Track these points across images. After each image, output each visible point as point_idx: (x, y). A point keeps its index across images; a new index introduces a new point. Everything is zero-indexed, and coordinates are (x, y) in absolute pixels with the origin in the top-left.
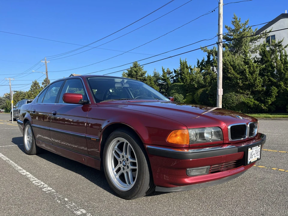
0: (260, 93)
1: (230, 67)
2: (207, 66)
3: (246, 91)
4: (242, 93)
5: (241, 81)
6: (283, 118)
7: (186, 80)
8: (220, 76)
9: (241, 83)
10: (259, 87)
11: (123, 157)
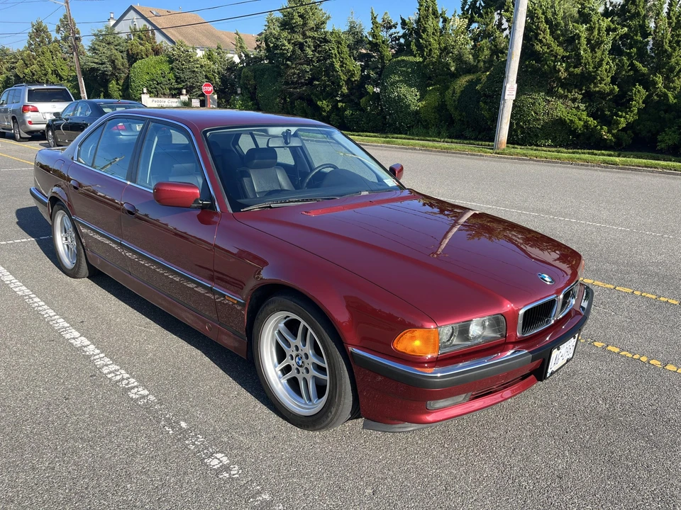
0: (604, 98)
1: (544, 26)
2: (487, 13)
3: (571, 93)
4: (561, 97)
5: (564, 65)
6: (646, 167)
7: (431, 50)
8: (515, 49)
9: (562, 70)
10: (604, 82)
11: (296, 348)
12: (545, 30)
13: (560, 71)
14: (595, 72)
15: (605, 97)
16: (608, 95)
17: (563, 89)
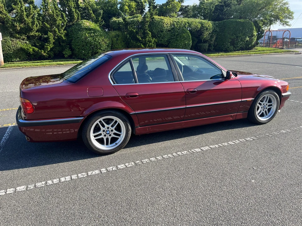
3: (22, 36)
5: (18, 24)
9: (18, 26)
10: (35, 31)
11: (264, 104)
12: (2, 7)
13: (17, 26)
14: (32, 27)
15: (35, 38)
16: (36, 37)
17: (19, 35)
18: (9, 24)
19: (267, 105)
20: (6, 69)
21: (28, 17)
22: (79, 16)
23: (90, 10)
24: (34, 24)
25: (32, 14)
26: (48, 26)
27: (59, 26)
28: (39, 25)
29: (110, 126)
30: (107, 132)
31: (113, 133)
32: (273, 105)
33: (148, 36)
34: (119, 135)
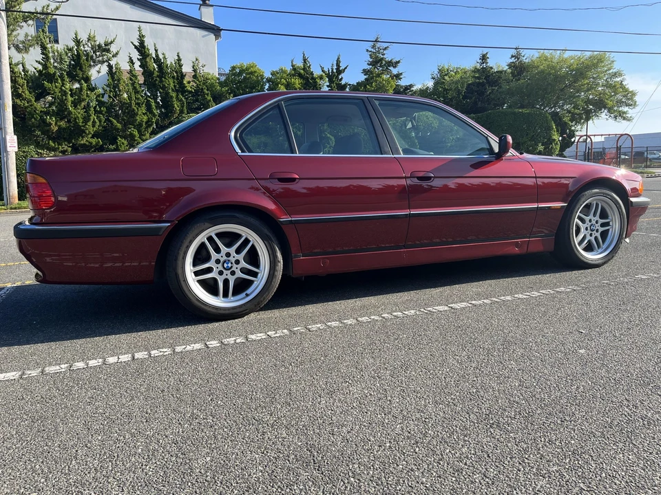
3: (61, 145)
4: (52, 149)
5: (54, 119)
8: (6, 100)
9: (54, 123)
10: (90, 136)
11: (590, 221)
12: (23, 85)
13: (51, 124)
14: (84, 126)
15: (89, 150)
16: (92, 148)
17: (54, 143)
18: (35, 119)
19: (599, 224)
20: (22, 212)
21: (75, 106)
22: (183, 107)
23: (208, 94)
24: (89, 120)
25: (84, 100)
26: (119, 126)
27: (140, 125)
28: (98, 123)
29: (232, 250)
30: (225, 265)
31: (239, 269)
32: (611, 223)
33: (329, 143)
34: (255, 275)
